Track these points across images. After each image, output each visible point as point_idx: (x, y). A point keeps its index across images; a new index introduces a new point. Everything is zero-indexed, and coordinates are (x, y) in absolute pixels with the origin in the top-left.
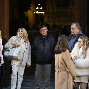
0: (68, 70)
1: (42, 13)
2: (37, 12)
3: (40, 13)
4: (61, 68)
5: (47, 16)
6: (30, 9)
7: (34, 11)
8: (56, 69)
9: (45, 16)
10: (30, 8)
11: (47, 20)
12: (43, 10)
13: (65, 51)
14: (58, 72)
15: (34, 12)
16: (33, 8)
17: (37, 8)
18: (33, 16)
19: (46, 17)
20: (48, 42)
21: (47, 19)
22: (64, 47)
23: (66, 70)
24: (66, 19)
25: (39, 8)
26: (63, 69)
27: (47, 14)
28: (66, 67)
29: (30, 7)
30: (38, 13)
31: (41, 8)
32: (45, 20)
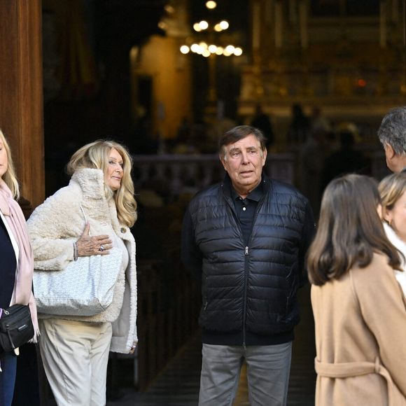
0: (384, 373)
2: (203, 49)
3: (218, 51)
4: (346, 357)
5: (256, 69)
6: (162, 33)
7: (181, 41)
8: (322, 365)
9: (246, 68)
10: (162, 25)
11: (260, 91)
12: (236, 36)
13: (365, 262)
14: (333, 380)
15: (184, 50)
16: (179, 28)
17: (202, 26)
18: (179, 71)
19: (250, 73)
21: (255, 86)
23: (374, 371)
24: (361, 83)
25: (212, 24)
26: (360, 363)
27: (257, 59)
28: (372, 354)
29: (158, 20)
30: (206, 55)
31: (223, 26)
32: (246, 92)
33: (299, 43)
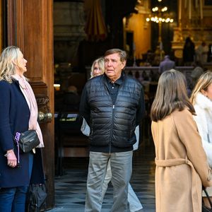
1: (168, 20)
2: (155, 19)
3: (163, 20)
5: (180, 29)
6: (137, 12)
7: (146, 16)
9: (175, 28)
10: (136, 9)
11: (181, 38)
12: (171, 14)
15: (148, 20)
16: (146, 10)
17: (155, 9)
18: (145, 29)
19: (177, 30)
20: (124, 95)
21: (180, 36)
22: (176, 99)
23: (185, 163)
25: (160, 8)
26: (178, 159)
27: (180, 24)
29: (134, 7)
30: (157, 22)
31: (165, 9)
32: (175, 39)
33: (200, 17)
